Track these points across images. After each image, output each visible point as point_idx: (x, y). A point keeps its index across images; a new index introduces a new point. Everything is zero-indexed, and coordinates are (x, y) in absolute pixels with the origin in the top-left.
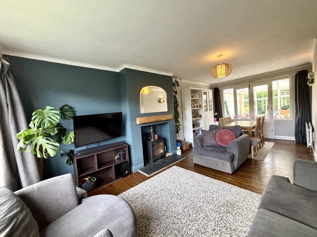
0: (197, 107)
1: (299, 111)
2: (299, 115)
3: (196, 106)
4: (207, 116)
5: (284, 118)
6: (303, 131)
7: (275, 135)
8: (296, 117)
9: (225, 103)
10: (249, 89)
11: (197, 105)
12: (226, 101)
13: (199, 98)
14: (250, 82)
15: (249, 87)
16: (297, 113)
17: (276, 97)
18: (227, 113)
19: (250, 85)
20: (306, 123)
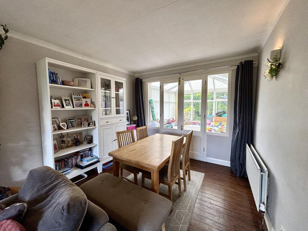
0: (87, 105)
1: (239, 124)
2: (238, 130)
3: (84, 103)
4: (108, 123)
5: (219, 132)
6: (241, 157)
7: (207, 156)
8: (234, 133)
9: (150, 103)
10: (179, 84)
11: (86, 102)
12: (151, 100)
13: (92, 88)
14: (180, 73)
15: (179, 81)
16: (235, 127)
17: (212, 101)
18: (153, 117)
19: (180, 78)
20: (247, 145)
